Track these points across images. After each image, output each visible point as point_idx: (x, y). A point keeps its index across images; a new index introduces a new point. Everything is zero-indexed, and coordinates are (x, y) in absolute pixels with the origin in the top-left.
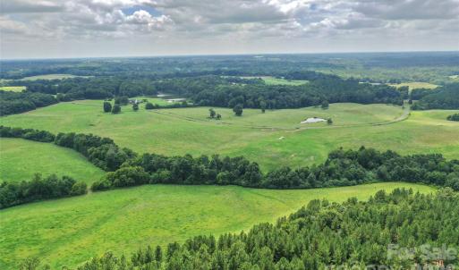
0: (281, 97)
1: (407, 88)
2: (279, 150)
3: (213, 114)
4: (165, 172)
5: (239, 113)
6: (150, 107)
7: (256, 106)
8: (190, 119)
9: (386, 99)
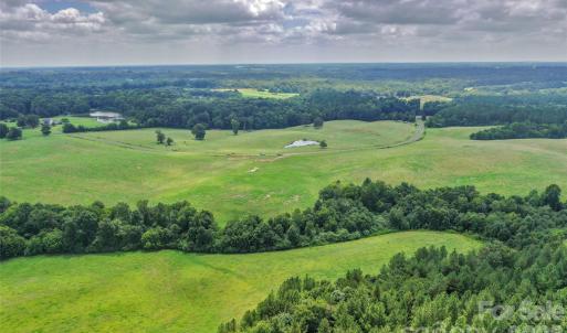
0: (260, 113)
1: (418, 102)
2: (248, 188)
3: (161, 138)
4: (53, 235)
5: (200, 136)
6: (69, 129)
7: (226, 126)
8: (128, 145)
9: (394, 114)
